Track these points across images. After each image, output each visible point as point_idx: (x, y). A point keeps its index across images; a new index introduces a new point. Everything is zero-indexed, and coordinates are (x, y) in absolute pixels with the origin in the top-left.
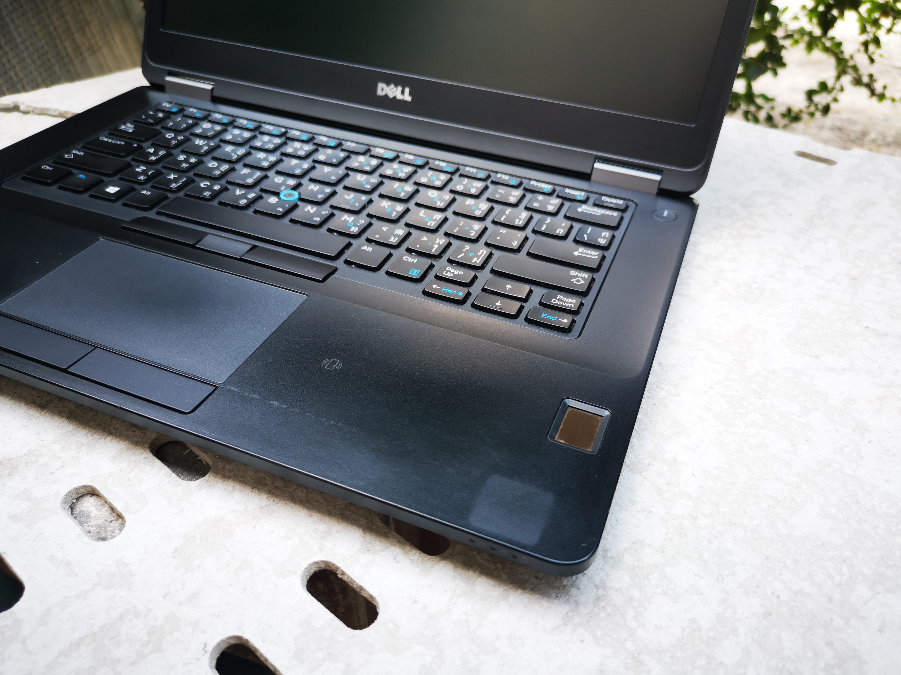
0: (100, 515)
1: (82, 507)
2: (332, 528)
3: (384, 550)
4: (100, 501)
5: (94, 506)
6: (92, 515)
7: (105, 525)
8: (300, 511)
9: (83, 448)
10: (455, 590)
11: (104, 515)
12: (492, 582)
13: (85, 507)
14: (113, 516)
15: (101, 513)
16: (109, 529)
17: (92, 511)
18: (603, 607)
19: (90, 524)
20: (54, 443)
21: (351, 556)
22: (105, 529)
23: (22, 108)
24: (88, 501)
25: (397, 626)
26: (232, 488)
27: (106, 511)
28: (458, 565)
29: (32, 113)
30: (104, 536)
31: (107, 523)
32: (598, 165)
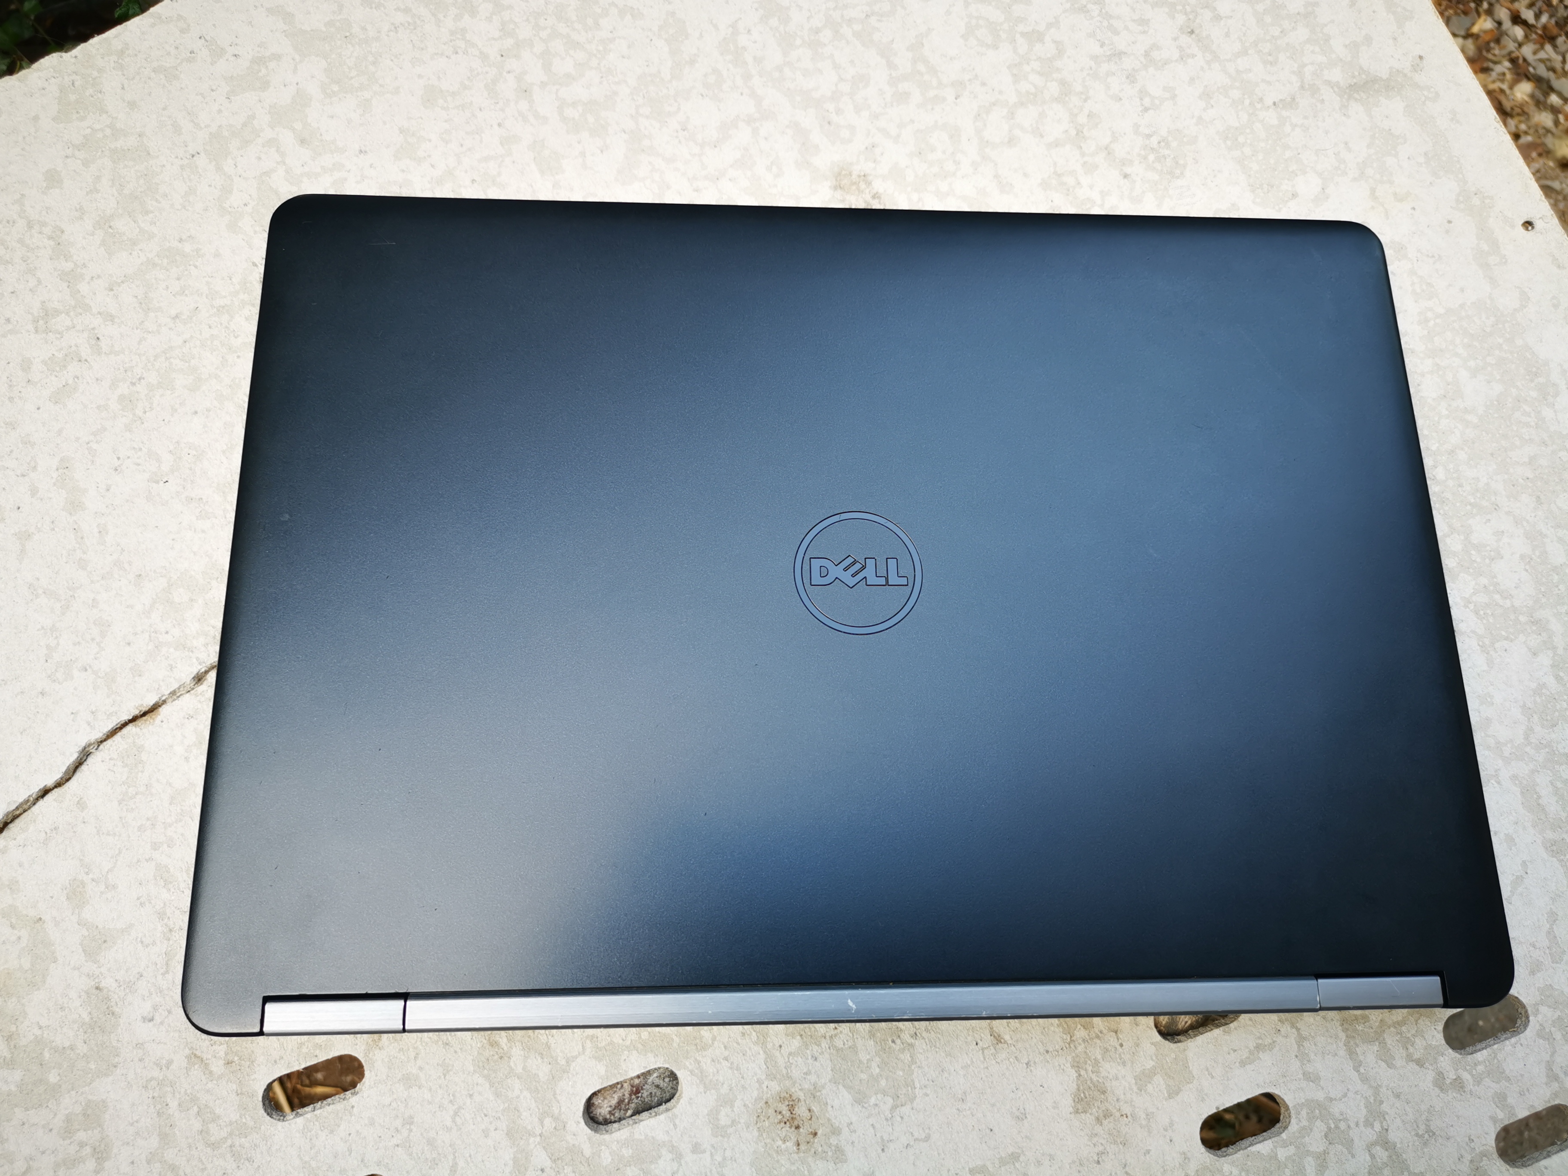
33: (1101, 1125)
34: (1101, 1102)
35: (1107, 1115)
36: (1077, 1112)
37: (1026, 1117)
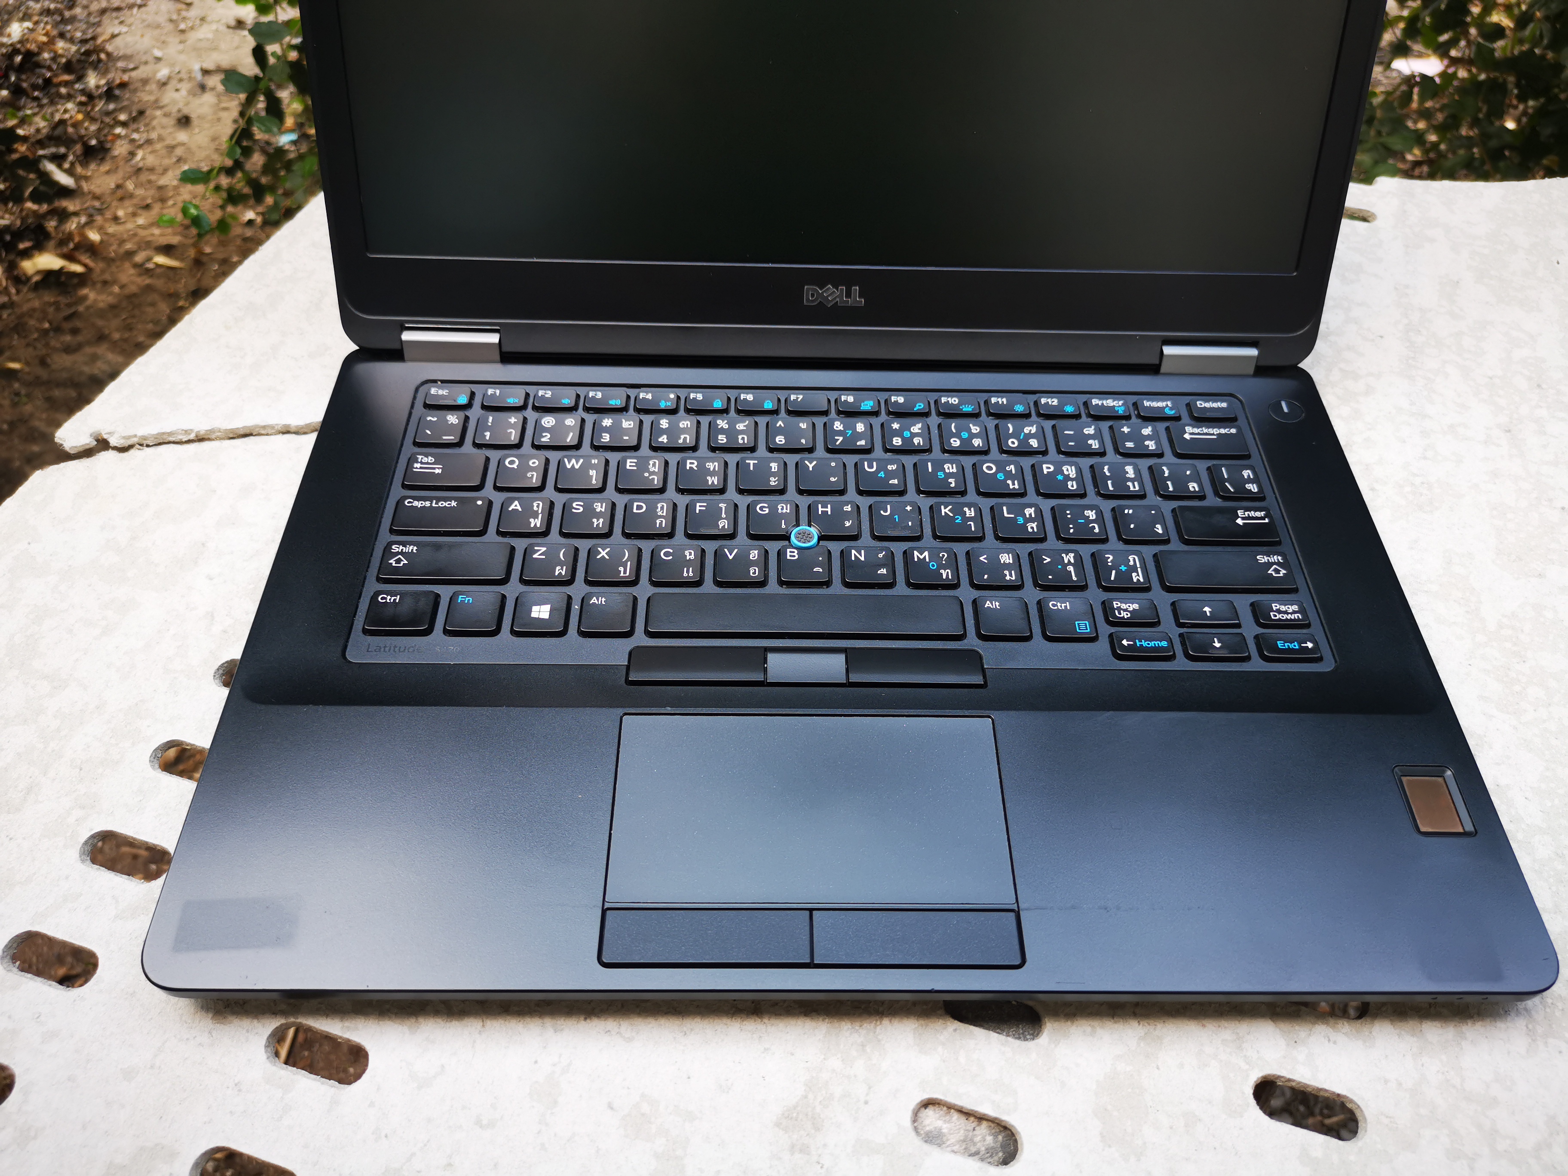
0: (955, 1126)
1: (925, 1126)
2: (1238, 1032)
3: (1310, 1035)
4: (942, 1110)
5: (939, 1119)
6: (945, 1131)
7: (970, 1136)
8: (1187, 1025)
9: (868, 1049)
10: (1411, 1050)
11: (960, 1125)
12: (1437, 1024)
13: (928, 1125)
14: (971, 1121)
15: (953, 1124)
16: (978, 1139)
17: (941, 1126)
18: (1552, 1004)
19: (948, 1143)
20: (824, 1059)
21: (1285, 1057)
22: (973, 1141)
23: (113, 442)
24: (927, 1116)
25: (1390, 1117)
26: (1090, 1028)
27: (958, 1119)
28: (1392, 1018)
29: (138, 446)
30: (975, 1150)
31: (971, 1134)
32: (1168, 350)
33: (792, 1155)
34: (808, 1135)
35: (805, 1150)
36: (778, 1125)
37: (728, 1092)
